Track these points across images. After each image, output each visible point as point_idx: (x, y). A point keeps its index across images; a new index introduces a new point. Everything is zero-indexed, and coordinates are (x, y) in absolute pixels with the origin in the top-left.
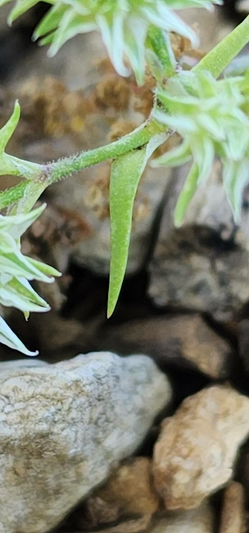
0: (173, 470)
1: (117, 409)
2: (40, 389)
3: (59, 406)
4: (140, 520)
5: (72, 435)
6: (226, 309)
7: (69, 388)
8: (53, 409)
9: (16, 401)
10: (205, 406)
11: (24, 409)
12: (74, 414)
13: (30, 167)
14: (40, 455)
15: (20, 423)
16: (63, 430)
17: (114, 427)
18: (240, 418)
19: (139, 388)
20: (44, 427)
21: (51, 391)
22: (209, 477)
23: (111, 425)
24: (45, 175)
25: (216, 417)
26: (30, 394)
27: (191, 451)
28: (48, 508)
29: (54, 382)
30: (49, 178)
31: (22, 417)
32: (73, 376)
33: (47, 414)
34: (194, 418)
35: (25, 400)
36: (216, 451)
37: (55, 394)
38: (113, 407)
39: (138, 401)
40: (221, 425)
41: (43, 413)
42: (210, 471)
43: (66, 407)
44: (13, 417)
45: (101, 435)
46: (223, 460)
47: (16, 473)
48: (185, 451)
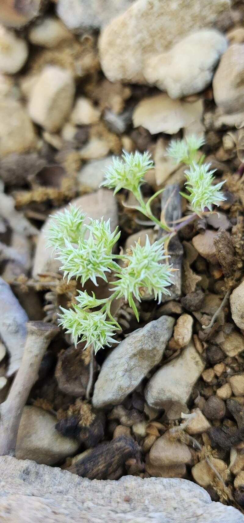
0: (178, 339)
1: (159, 333)
2: (136, 339)
3: (142, 341)
4: (177, 351)
5: (148, 346)
6: (177, 297)
7: (142, 336)
8: (141, 343)
9: (133, 344)
10: (180, 322)
11: (135, 345)
12: (146, 342)
13: (105, 300)
14: (143, 353)
15: (135, 349)
16: (145, 346)
17: (161, 336)
18: (189, 321)
19: (164, 324)
20: (140, 347)
21: (138, 339)
22: (186, 338)
23: (159, 337)
24: (109, 300)
25: (184, 323)
26: (135, 341)
27: (180, 333)
28: (155, 359)
29: (139, 336)
30: (111, 300)
31: (135, 347)
32: (142, 334)
33: (140, 344)
34: (179, 325)
35: (134, 343)
36: (186, 331)
37: (140, 339)
38: (158, 333)
39: (165, 327)
40: (185, 324)
41: (139, 344)
42: (186, 337)
43: (143, 341)
44: (133, 348)
45: (158, 340)
46: (188, 332)
47: (141, 358)
48: (179, 334)
